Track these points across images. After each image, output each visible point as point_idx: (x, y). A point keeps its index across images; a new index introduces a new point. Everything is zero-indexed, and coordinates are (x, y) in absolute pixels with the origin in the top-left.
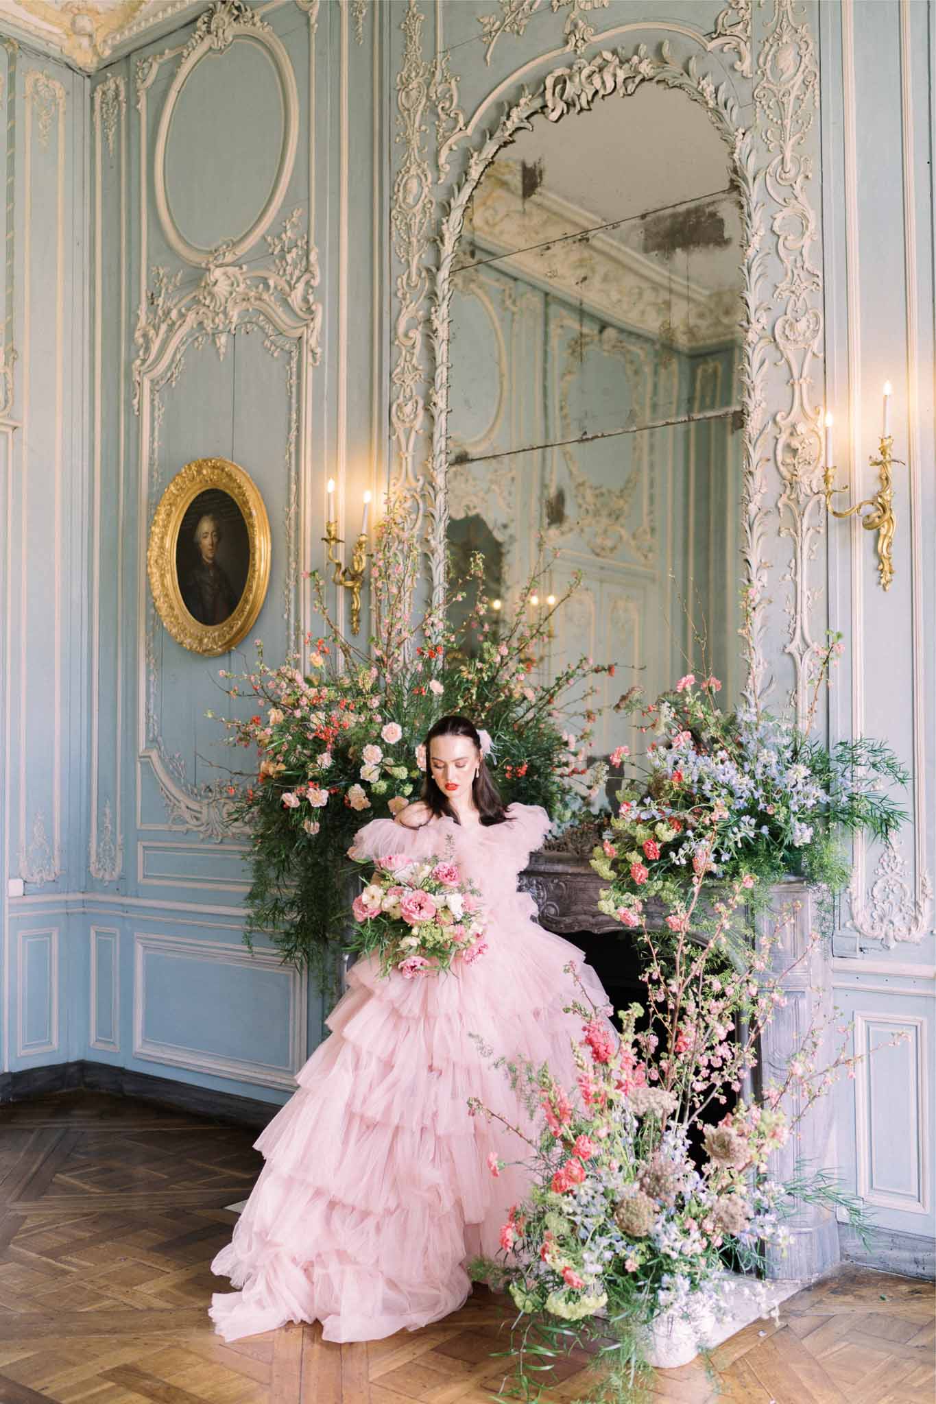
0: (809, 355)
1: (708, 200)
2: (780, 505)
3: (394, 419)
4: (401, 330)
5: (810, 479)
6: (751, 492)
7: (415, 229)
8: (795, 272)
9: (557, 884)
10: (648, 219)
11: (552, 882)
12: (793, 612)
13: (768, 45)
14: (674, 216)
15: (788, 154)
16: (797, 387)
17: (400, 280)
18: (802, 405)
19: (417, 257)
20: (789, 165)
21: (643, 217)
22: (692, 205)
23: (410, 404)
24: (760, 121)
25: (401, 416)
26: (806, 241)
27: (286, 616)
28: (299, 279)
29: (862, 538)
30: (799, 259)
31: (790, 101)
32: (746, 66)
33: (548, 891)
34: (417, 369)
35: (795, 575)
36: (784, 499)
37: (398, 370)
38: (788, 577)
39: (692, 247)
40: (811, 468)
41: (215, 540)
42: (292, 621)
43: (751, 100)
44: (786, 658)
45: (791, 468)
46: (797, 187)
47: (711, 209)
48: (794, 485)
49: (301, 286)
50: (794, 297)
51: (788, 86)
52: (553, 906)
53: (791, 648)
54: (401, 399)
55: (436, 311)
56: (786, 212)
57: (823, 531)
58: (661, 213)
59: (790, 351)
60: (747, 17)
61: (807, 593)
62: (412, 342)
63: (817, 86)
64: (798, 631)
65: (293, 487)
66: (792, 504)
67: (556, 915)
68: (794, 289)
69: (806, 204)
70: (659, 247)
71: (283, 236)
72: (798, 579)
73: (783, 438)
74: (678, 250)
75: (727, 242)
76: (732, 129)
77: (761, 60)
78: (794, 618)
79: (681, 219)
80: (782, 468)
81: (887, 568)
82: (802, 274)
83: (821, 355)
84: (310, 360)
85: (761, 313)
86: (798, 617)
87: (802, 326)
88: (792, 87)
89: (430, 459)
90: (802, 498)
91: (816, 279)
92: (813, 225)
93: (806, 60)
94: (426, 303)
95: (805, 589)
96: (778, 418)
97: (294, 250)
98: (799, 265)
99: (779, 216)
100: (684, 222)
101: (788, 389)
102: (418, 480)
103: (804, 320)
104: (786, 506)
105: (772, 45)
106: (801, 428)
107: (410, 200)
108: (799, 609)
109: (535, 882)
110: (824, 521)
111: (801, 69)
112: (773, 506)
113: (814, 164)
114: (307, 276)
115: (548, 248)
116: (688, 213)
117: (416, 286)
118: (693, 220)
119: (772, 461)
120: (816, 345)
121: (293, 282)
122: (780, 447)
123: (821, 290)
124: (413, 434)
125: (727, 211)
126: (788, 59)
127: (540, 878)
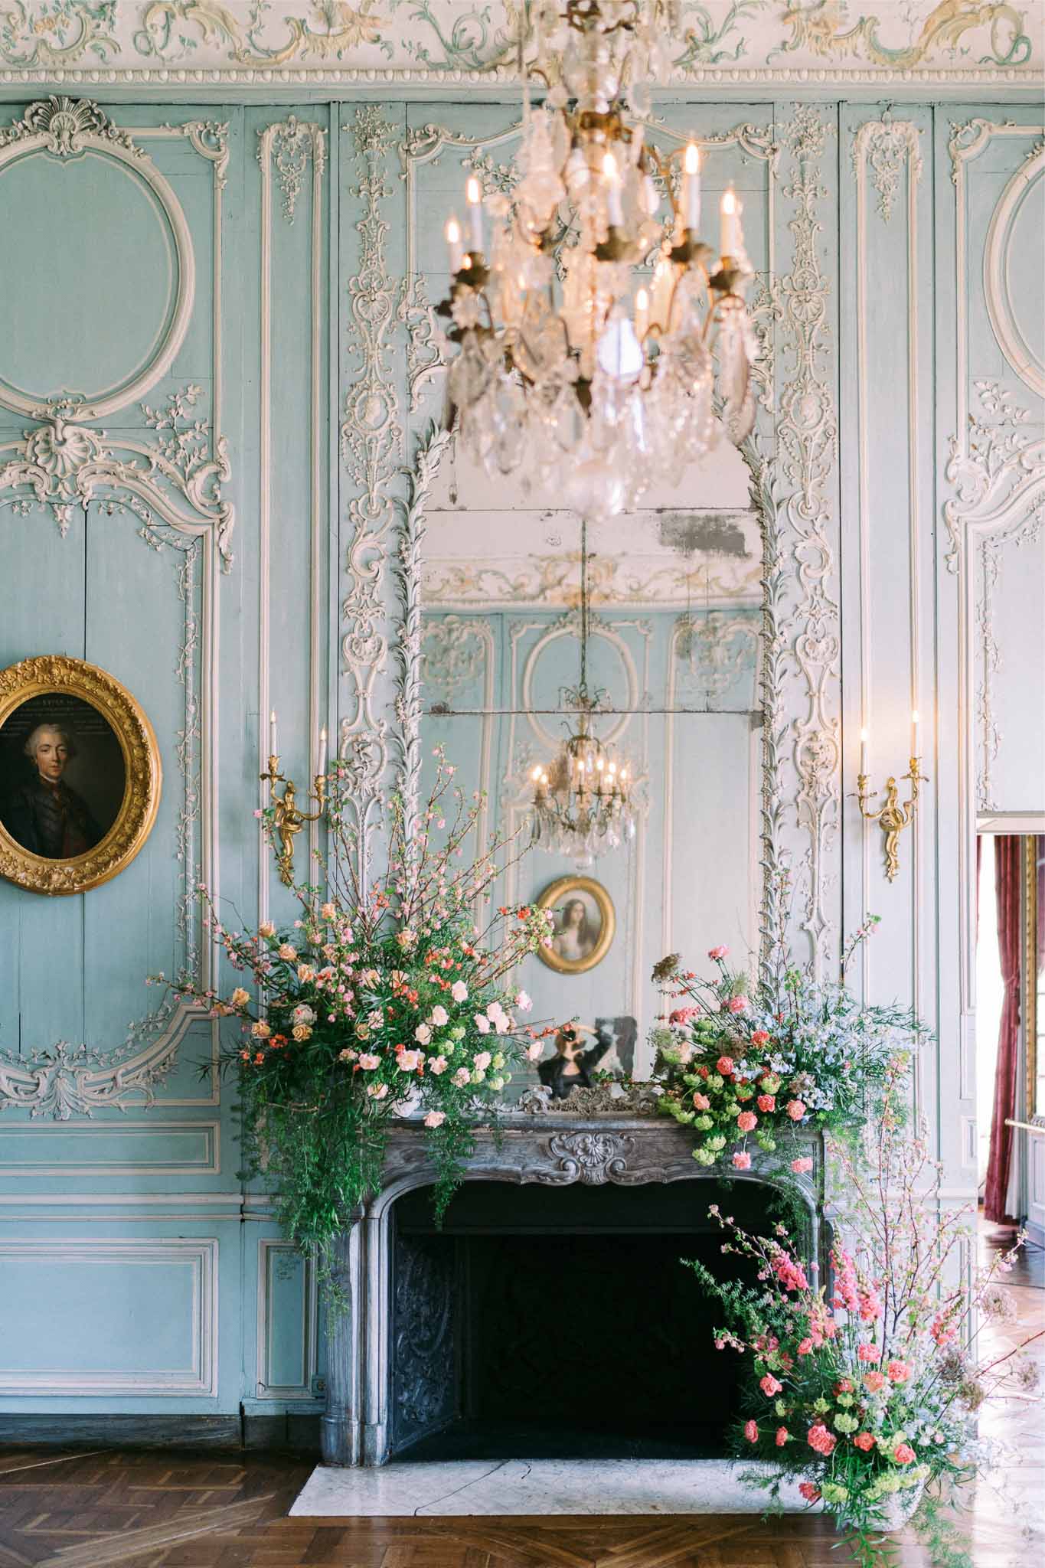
0: (827, 672)
1: (729, 512)
2: (799, 800)
3: (348, 654)
4: (357, 558)
5: (829, 779)
6: (774, 787)
7: (376, 454)
8: (815, 598)
9: (627, 1140)
10: (666, 514)
11: (622, 1138)
12: (810, 894)
13: (790, 391)
14: (693, 518)
15: (809, 495)
16: (815, 701)
17: (353, 503)
18: (820, 715)
19: (377, 484)
20: (811, 504)
21: (660, 511)
22: (712, 513)
23: (370, 641)
24: (783, 454)
25: (357, 652)
26: (826, 573)
27: (180, 856)
28: (199, 468)
29: (875, 835)
30: (818, 587)
31: (812, 447)
32: (770, 401)
33: (616, 1147)
34: (379, 605)
35: (813, 863)
36: (803, 795)
37: (352, 601)
38: (805, 864)
39: (711, 552)
40: (828, 771)
41: (63, 756)
42: (191, 861)
43: (772, 433)
44: (804, 936)
45: (810, 770)
46: (818, 523)
47: (731, 521)
48: (814, 784)
49: (201, 477)
50: (813, 619)
51: (811, 432)
52: (621, 1161)
53: (808, 926)
54: (356, 635)
55: (407, 549)
56: (807, 543)
57: (839, 826)
58: (679, 512)
59: (810, 666)
60: (770, 357)
61: (823, 879)
62: (374, 574)
63: (836, 440)
64: (815, 912)
65: (192, 708)
66: (809, 800)
67: (624, 1169)
68: (813, 612)
69: (826, 538)
70: (677, 543)
71: (173, 412)
72: (816, 866)
73: (803, 742)
74: (697, 552)
75: (747, 556)
76: (758, 456)
77: (784, 402)
78: (811, 900)
79: (701, 523)
80: (801, 769)
81: (893, 864)
82: (822, 602)
83: (839, 675)
84: (218, 566)
85: (783, 628)
86: (816, 899)
87: (822, 646)
88: (815, 434)
89: (400, 705)
90: (819, 796)
91: (834, 608)
92: (833, 559)
93: (826, 415)
94: (394, 537)
95: (821, 875)
96: (799, 724)
97: (190, 432)
98: (819, 592)
99: (801, 545)
100: (703, 527)
101: (806, 700)
102: (382, 725)
103: (823, 642)
104: (804, 801)
105: (795, 391)
106: (821, 736)
107: (370, 419)
108: (816, 893)
109: (602, 1139)
110: (839, 818)
111: (823, 421)
112: (791, 798)
113: (832, 509)
114: (211, 469)
115: (549, 515)
116: (708, 519)
117: (378, 515)
118: (713, 526)
119: (791, 760)
120: (834, 665)
121: (187, 470)
122: (799, 748)
123: (838, 617)
124: (374, 673)
125: (749, 528)
126: (811, 409)
127: (609, 1136)
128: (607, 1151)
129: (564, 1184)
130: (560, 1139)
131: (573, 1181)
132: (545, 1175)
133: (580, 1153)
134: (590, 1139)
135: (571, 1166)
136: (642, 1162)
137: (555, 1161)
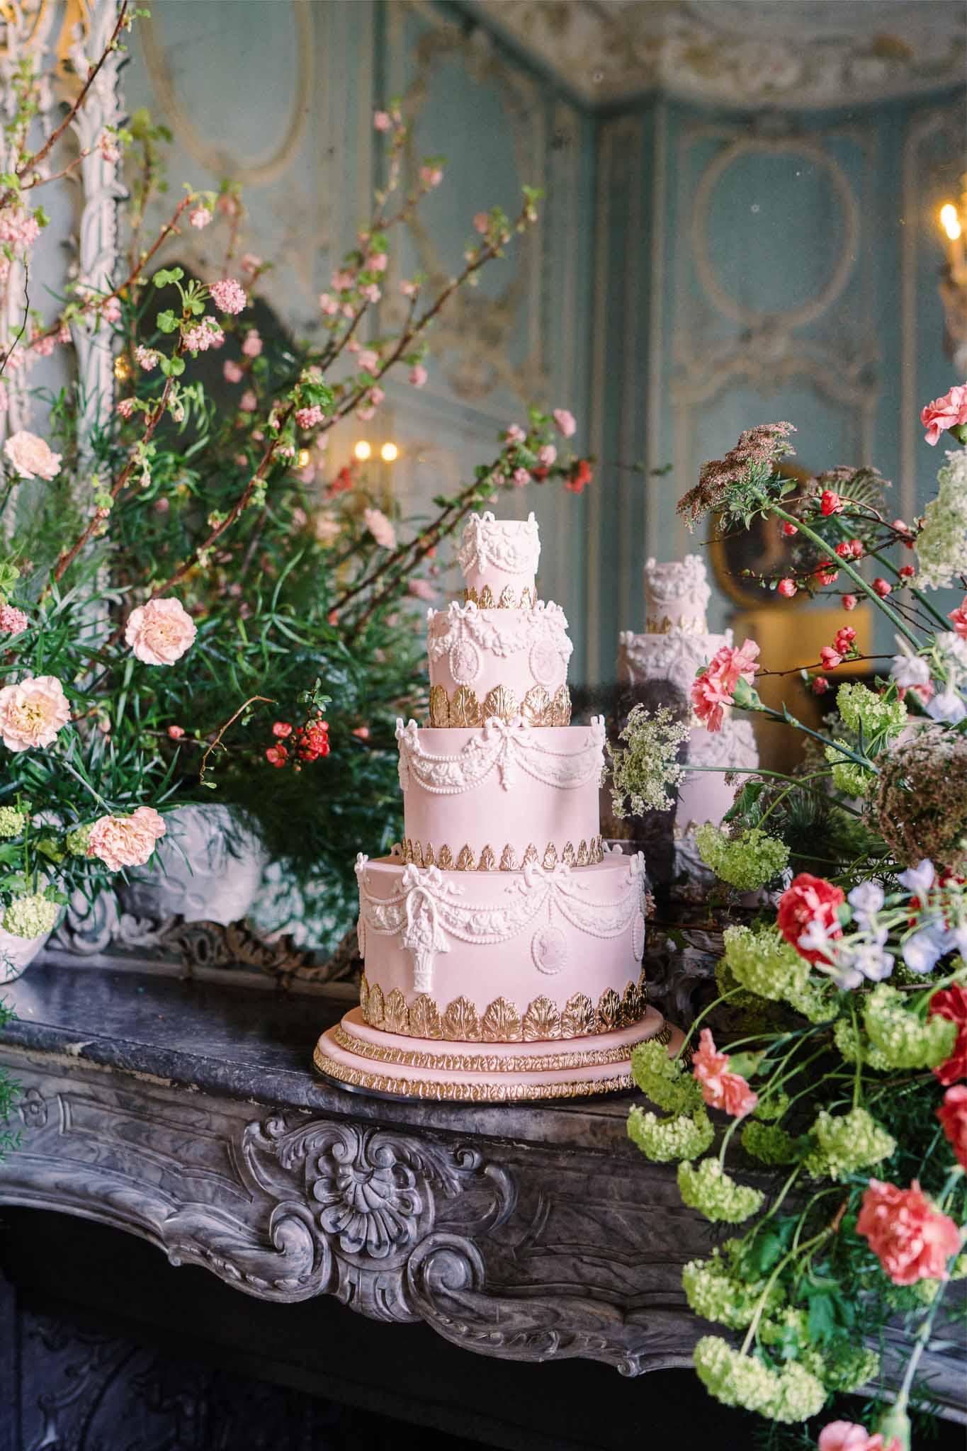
9: (479, 1171)
11: (458, 1162)
33: (440, 1195)
52: (460, 1252)
67: (472, 1287)
109: (389, 1155)
127: (414, 1146)
128: (405, 1202)
129: (278, 1296)
130: (264, 1132)
131: (306, 1294)
132: (223, 1252)
133: (322, 1193)
134: (350, 1149)
135: (296, 1237)
136: (542, 1268)
137: (253, 1208)
